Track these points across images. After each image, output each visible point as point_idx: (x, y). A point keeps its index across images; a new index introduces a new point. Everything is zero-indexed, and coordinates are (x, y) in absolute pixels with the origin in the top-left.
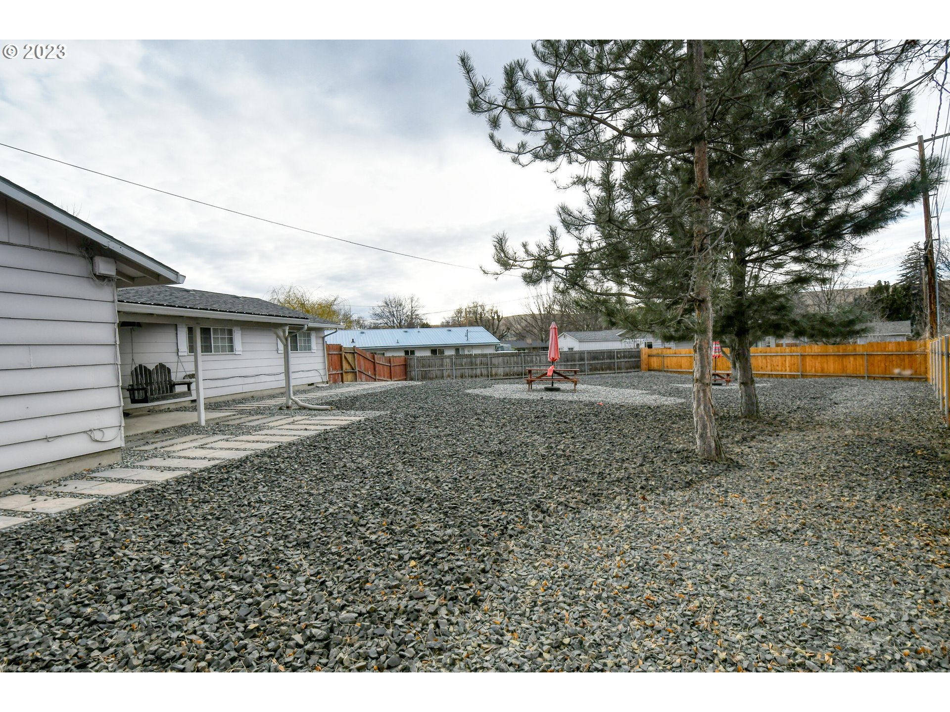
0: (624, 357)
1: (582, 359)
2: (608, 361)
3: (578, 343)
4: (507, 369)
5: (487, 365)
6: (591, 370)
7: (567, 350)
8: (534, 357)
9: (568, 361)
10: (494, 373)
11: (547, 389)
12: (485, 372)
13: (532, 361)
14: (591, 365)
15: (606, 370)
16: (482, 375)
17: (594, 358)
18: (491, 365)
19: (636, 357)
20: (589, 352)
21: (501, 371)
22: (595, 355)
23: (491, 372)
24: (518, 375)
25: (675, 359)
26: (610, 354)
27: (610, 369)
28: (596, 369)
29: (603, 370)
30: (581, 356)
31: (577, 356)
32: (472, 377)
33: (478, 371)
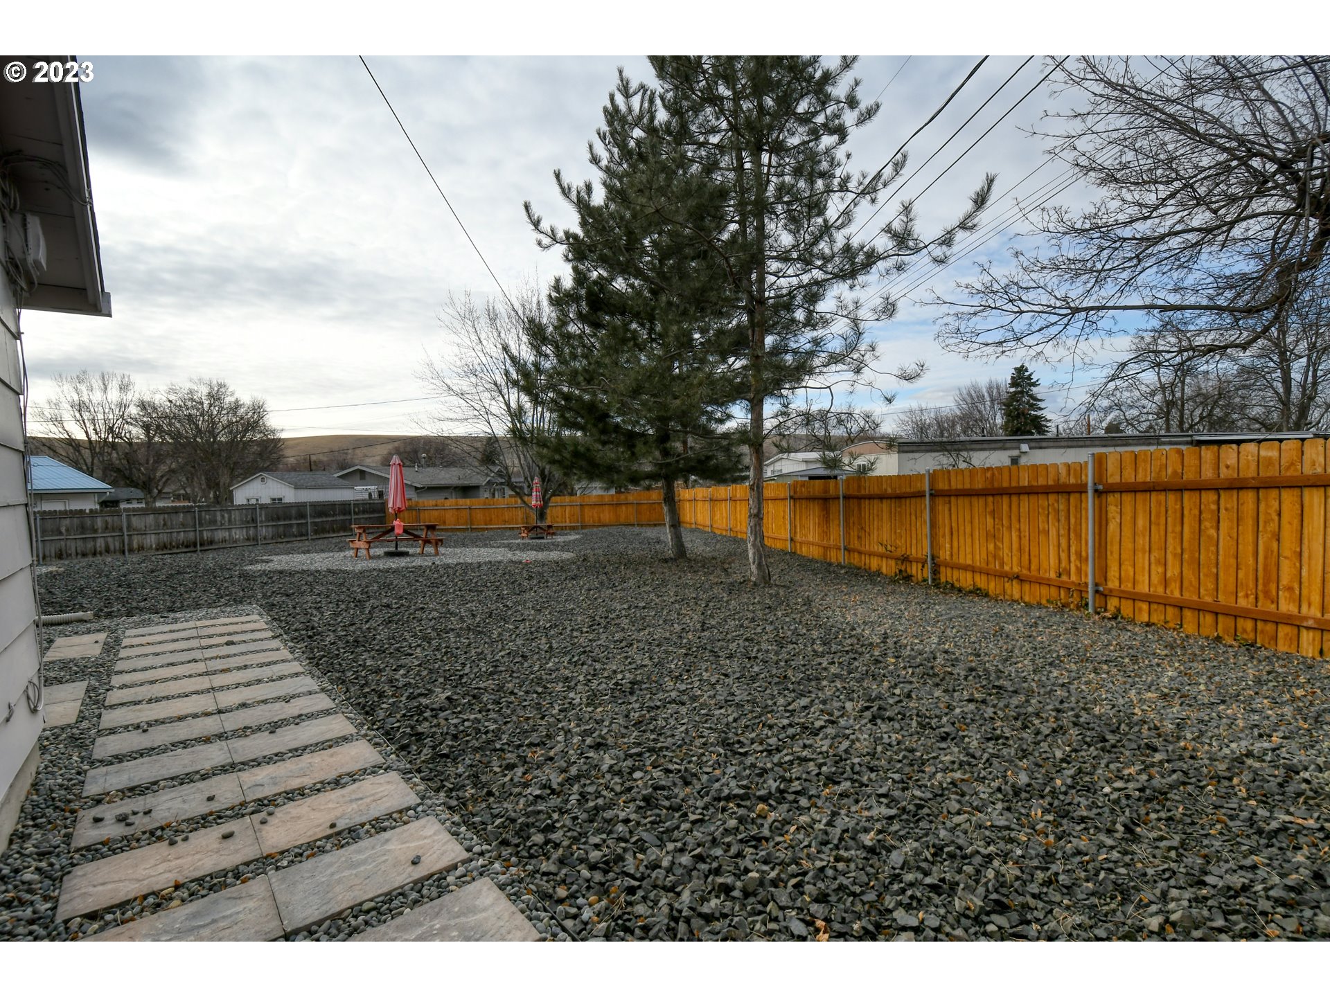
0: (364, 512)
1: (302, 515)
2: (342, 517)
3: (292, 491)
4: (164, 538)
5: (121, 530)
6: (316, 532)
7: (269, 501)
8: (218, 514)
9: (278, 519)
10: (135, 545)
11: (390, 554)
12: (114, 544)
13: (213, 522)
14: (315, 524)
15: (338, 531)
16: (108, 551)
17: (320, 514)
18: (128, 529)
19: (378, 512)
20: (314, 505)
21: (151, 540)
22: (322, 509)
23: (130, 544)
24: (187, 547)
25: (436, 513)
26: (344, 508)
27: (345, 530)
28: (324, 531)
29: (334, 532)
30: (299, 510)
31: (294, 511)
32: (84, 555)
33: (100, 544)
